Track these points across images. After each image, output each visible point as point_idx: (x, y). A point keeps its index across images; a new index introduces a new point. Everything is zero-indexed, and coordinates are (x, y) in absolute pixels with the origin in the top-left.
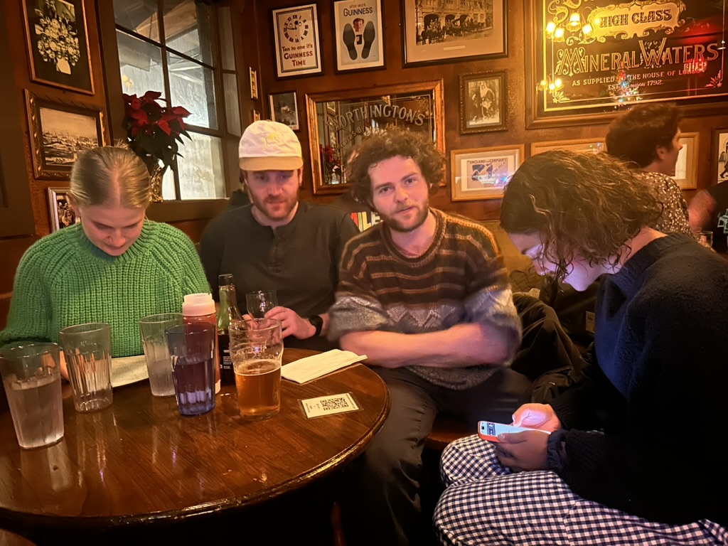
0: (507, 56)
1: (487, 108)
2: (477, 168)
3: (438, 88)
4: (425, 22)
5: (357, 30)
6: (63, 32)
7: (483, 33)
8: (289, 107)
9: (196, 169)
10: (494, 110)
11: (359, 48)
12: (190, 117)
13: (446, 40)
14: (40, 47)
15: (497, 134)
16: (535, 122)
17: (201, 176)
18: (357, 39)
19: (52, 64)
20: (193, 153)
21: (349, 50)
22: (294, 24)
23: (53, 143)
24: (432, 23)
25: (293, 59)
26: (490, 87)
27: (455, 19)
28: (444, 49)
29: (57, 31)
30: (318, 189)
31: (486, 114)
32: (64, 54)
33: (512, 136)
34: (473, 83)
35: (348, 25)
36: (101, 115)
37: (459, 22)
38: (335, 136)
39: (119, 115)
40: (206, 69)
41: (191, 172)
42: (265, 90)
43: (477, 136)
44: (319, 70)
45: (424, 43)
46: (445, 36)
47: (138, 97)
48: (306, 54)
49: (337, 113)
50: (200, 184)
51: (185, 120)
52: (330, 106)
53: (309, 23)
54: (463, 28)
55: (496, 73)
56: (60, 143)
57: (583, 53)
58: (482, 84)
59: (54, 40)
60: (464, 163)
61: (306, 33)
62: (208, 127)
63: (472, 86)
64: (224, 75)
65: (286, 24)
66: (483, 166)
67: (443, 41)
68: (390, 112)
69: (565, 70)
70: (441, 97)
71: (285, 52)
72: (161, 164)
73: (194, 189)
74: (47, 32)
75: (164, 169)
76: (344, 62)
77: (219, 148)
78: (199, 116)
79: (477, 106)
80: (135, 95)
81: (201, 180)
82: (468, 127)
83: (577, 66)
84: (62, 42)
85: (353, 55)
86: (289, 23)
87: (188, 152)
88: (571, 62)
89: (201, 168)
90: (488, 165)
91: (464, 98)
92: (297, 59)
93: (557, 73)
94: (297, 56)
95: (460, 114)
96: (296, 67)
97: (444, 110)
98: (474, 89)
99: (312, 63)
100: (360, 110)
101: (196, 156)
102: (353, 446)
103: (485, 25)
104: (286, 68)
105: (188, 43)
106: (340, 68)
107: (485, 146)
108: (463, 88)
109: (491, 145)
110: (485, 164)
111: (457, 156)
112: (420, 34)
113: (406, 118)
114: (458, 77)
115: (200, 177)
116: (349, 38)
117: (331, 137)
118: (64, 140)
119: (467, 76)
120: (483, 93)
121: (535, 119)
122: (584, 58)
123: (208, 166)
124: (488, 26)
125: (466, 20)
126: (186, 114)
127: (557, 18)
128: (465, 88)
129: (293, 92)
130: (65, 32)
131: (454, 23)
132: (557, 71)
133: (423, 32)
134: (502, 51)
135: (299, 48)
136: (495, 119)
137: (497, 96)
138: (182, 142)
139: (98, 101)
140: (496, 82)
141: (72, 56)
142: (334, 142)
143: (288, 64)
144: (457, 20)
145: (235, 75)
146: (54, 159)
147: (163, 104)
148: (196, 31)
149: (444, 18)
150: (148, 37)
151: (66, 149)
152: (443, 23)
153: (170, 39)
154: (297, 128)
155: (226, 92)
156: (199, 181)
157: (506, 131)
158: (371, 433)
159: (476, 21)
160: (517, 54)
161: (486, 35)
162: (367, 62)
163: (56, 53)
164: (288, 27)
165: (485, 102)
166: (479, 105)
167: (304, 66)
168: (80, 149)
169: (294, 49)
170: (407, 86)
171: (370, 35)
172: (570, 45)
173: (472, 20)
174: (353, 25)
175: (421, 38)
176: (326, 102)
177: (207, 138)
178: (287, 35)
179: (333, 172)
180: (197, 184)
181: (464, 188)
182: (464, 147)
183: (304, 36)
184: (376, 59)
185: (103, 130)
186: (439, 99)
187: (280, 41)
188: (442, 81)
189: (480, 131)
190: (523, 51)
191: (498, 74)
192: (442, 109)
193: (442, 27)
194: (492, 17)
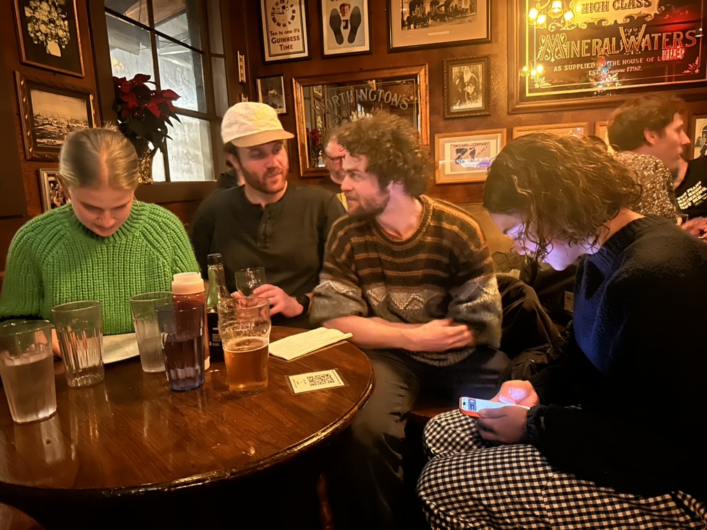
0: (490, 42)
1: (471, 93)
2: (461, 151)
3: (422, 72)
4: (410, 7)
5: (343, 15)
6: (53, 14)
7: (467, 19)
8: (277, 91)
9: (185, 151)
10: (477, 95)
11: (346, 33)
12: (179, 100)
13: (430, 26)
14: (30, 29)
15: (481, 118)
16: (517, 106)
17: (190, 158)
19: (42, 46)
20: (182, 136)
21: (335, 35)
22: (281, 9)
23: (43, 125)
24: (417, 9)
25: (280, 43)
26: (473, 72)
27: (440, 4)
28: (429, 34)
29: (47, 13)
30: (304, 173)
31: (469, 99)
32: (54, 37)
33: (495, 120)
34: (456, 68)
35: (335, 10)
36: (91, 97)
37: (443, 7)
38: (322, 120)
39: (109, 98)
40: (195, 52)
41: (181, 155)
42: (253, 74)
43: (460, 120)
44: (306, 54)
45: (409, 28)
46: (430, 21)
47: (128, 80)
48: (293, 39)
49: (323, 97)
50: (189, 166)
51: (175, 103)
52: (317, 90)
53: (296, 8)
54: (447, 14)
55: (479, 58)
56: (51, 125)
57: (564, 40)
58: (466, 69)
59: (44, 22)
60: (448, 147)
61: (293, 18)
62: (197, 110)
63: (456, 71)
64: (212, 58)
65: (273, 9)
66: (466, 150)
67: (427, 26)
68: (375, 96)
69: (547, 56)
70: (425, 81)
71: (273, 37)
72: (151, 146)
73: (183, 171)
74: (37, 15)
75: (154, 151)
76: (331, 47)
77: (208, 132)
78: (188, 99)
79: (460, 91)
80: (125, 78)
81: (190, 162)
82: (452, 111)
83: (558, 52)
84: (52, 25)
85: (340, 40)
86: (276, 8)
87: (177, 134)
88: (552, 48)
89: (190, 151)
90: (470, 149)
91: (448, 83)
92: (285, 44)
93: (539, 59)
94: (284, 40)
95: (444, 99)
96: (284, 52)
97: (428, 94)
98: (458, 74)
99: (298, 48)
100: (346, 94)
101: (185, 139)
102: (339, 420)
103: (469, 11)
104: (273, 52)
105: (176, 27)
106: (327, 52)
107: (469, 130)
108: (448, 72)
109: (474, 130)
110: (468, 148)
111: (440, 139)
112: (405, 19)
113: (391, 102)
114: (443, 62)
115: (189, 160)
116: (335, 22)
117: (318, 121)
118: (55, 122)
119: (451, 61)
120: (467, 78)
121: (517, 104)
122: (566, 44)
123: (197, 148)
124: (472, 12)
125: (451, 6)
126: (176, 97)
127: (540, 5)
128: (449, 73)
129: (280, 75)
130: (55, 14)
131: (438, 8)
132: (539, 57)
133: (408, 17)
134: (486, 37)
135: (287, 32)
136: (478, 104)
137: (481, 81)
138: (172, 125)
139: (88, 83)
140: (480, 67)
141: (62, 38)
142: (321, 126)
143: (276, 48)
144: (442, 6)
145: (223, 60)
146: (45, 141)
147: (152, 87)
148: (185, 15)
149: (429, 4)
150: (137, 21)
151: (57, 131)
152: (428, 9)
153: (159, 23)
154: (284, 110)
155: (214, 76)
156: (188, 164)
157: (489, 115)
158: (356, 408)
159: (460, 7)
160: (500, 39)
161: (470, 21)
162: (353, 46)
163: (46, 35)
164: (275, 11)
165: (469, 87)
166: (462, 89)
167: (291, 51)
168: (71, 131)
169: (281, 33)
170: (392, 71)
171: (356, 19)
172: (553, 31)
173: (456, 6)
174: (339, 10)
175: (407, 23)
176: (313, 86)
177: (196, 121)
178: (274, 20)
179: (319, 156)
180: (186, 166)
181: (448, 171)
182: (449, 131)
183: (291, 21)
184: (362, 44)
185: (93, 112)
186: (424, 83)
187: (268, 26)
188: (427, 66)
189: (463, 115)
190: (506, 38)
191: (482, 59)
192: (426, 93)
193: (427, 13)
194: (476, 4)
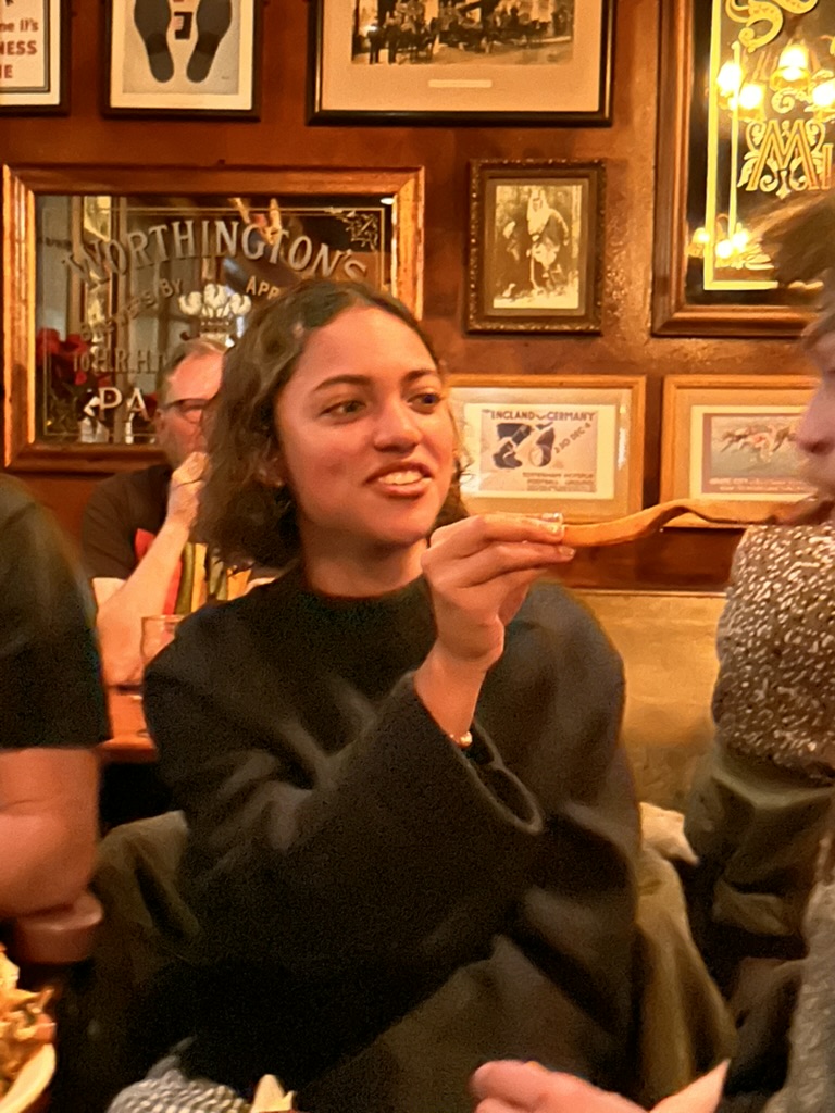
0: (607, 124)
1: (546, 264)
2: (512, 431)
7: (546, 52)
10: (565, 271)
11: (182, 51)
13: (438, 59)
15: (572, 341)
16: (679, 315)
18: (175, 24)
21: (150, 53)
24: (401, 6)
26: (556, 205)
28: (434, 83)
30: (20, 455)
31: (541, 282)
33: (613, 350)
34: (508, 189)
37: (478, 11)
43: (513, 341)
45: (375, 59)
46: (437, 47)
54: (488, 31)
55: (574, 166)
57: (818, 136)
58: (535, 194)
60: (474, 415)
63: (506, 197)
66: (529, 430)
67: (429, 59)
68: (261, 245)
69: (767, 178)
70: (415, 217)
76: (133, 86)
82: (489, 312)
83: (800, 172)
85: (161, 67)
88: (784, 157)
90: (541, 427)
91: (481, 231)
93: (746, 185)
95: (467, 274)
97: (421, 256)
98: (512, 206)
99: (31, 77)
100: (171, 228)
103: (551, 30)
106: (119, 99)
107: (536, 372)
108: (481, 198)
109: (554, 371)
110: (533, 423)
111: (454, 391)
112: (364, 31)
113: (309, 268)
114: (468, 167)
116: (151, 15)
119: (492, 166)
120: (537, 220)
121: (679, 308)
122: (821, 151)
124: (559, 31)
125: (499, 8)
127: (751, 33)
128: (486, 200)
131: (464, 11)
132: (744, 180)
133: (373, 28)
134: (595, 108)
136: (567, 298)
137: (576, 233)
140: (576, 193)
144: (473, 5)
152: (432, 11)
157: (597, 334)
159: (527, 16)
160: (637, 118)
161: (552, 59)
165: (542, 246)
166: (523, 253)
167: (6, 83)
170: (317, 177)
172: (784, 110)
173: (514, 10)
175: (368, 43)
182: (476, 368)
184: (230, 89)
186: (410, 223)
188: (422, 173)
189: (522, 327)
190: (654, 116)
191: (581, 171)
192: (416, 253)
193: (428, 21)
194: (572, 12)
